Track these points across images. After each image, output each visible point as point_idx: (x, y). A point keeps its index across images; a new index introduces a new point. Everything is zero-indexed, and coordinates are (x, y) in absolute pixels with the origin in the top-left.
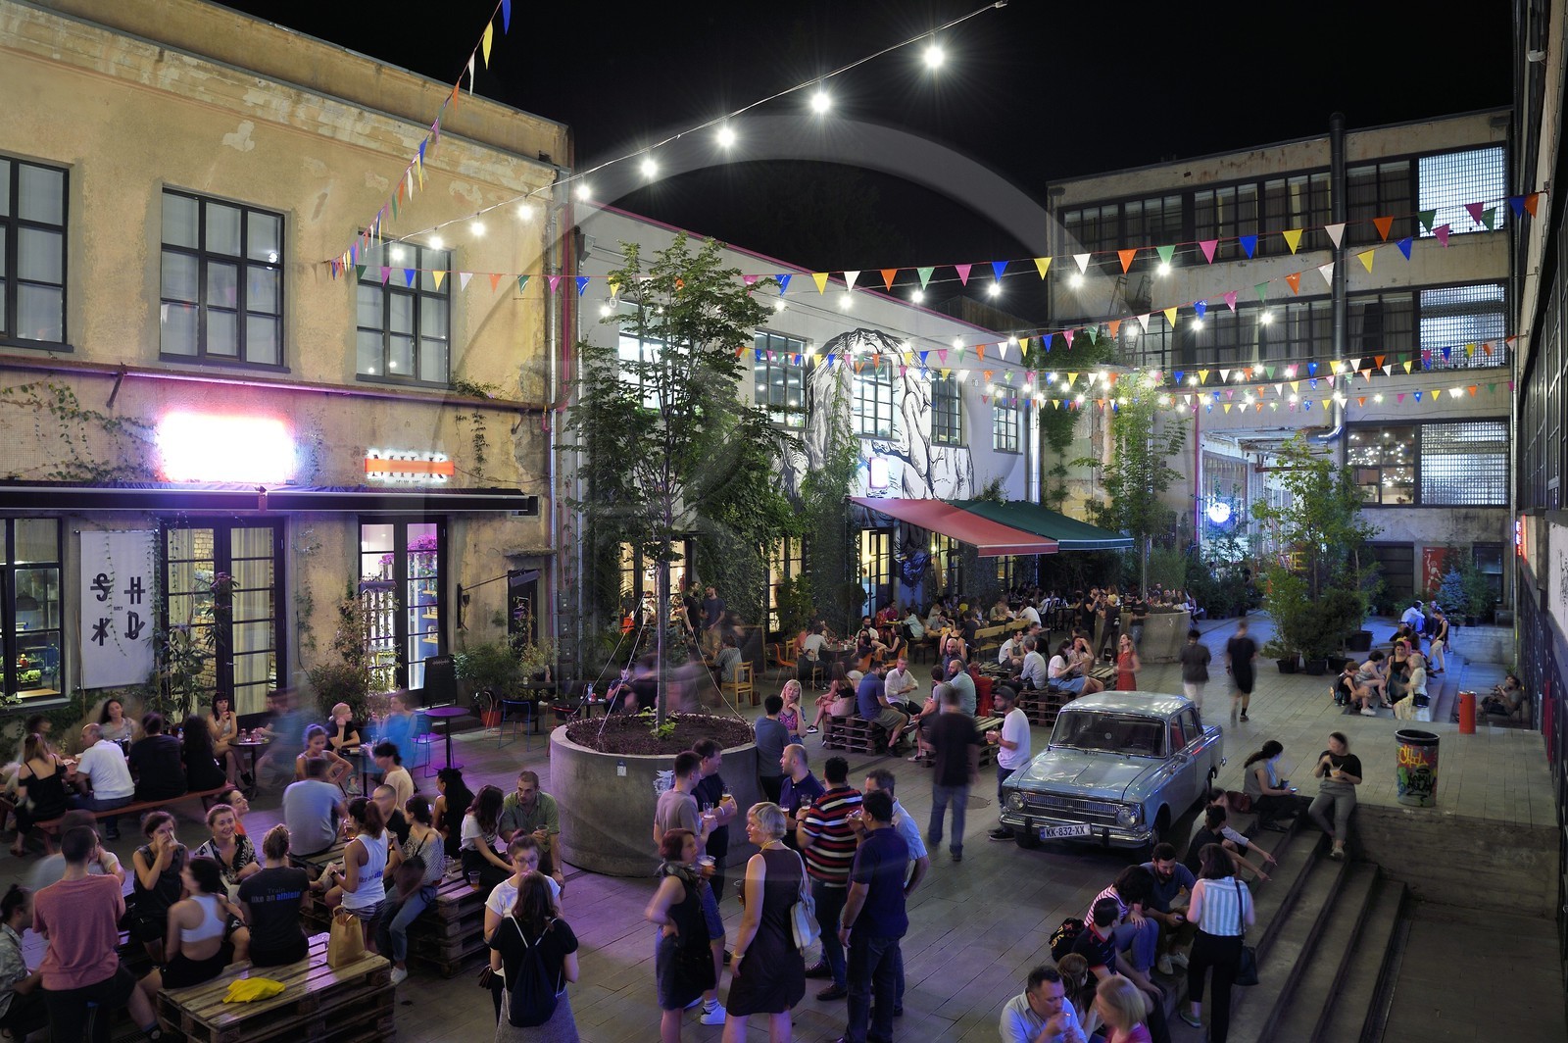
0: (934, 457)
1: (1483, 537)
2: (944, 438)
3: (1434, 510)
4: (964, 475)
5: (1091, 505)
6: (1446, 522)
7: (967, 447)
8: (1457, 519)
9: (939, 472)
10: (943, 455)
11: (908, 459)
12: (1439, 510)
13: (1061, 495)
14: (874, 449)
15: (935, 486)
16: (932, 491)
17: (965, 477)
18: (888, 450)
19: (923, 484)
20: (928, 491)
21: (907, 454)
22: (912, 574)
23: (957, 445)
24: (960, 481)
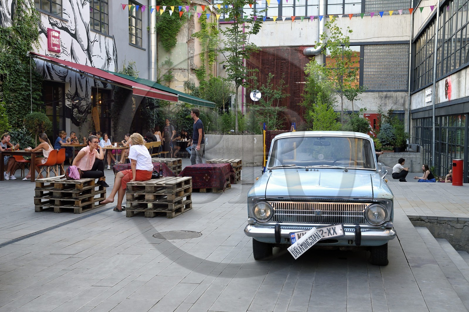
0: (92, 39)
1: (394, 108)
2: (98, 28)
3: (370, 93)
4: (111, 56)
5: (187, 85)
6: (376, 100)
7: (113, 37)
8: (381, 98)
9: (95, 49)
10: (97, 38)
11: (74, 36)
12: (372, 93)
13: (169, 78)
14: (50, 23)
15: (93, 58)
16: (91, 62)
17: (112, 57)
18: (60, 26)
19: (85, 56)
20: (89, 62)
21: (73, 32)
22: (79, 117)
23: (107, 35)
24: (109, 59)
